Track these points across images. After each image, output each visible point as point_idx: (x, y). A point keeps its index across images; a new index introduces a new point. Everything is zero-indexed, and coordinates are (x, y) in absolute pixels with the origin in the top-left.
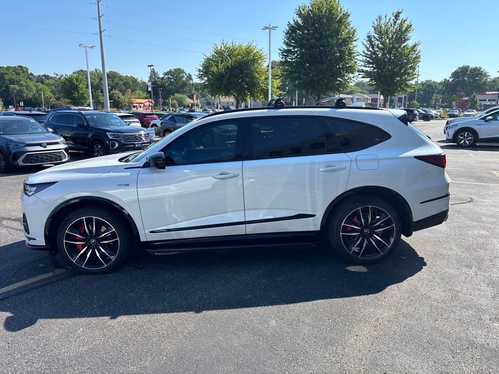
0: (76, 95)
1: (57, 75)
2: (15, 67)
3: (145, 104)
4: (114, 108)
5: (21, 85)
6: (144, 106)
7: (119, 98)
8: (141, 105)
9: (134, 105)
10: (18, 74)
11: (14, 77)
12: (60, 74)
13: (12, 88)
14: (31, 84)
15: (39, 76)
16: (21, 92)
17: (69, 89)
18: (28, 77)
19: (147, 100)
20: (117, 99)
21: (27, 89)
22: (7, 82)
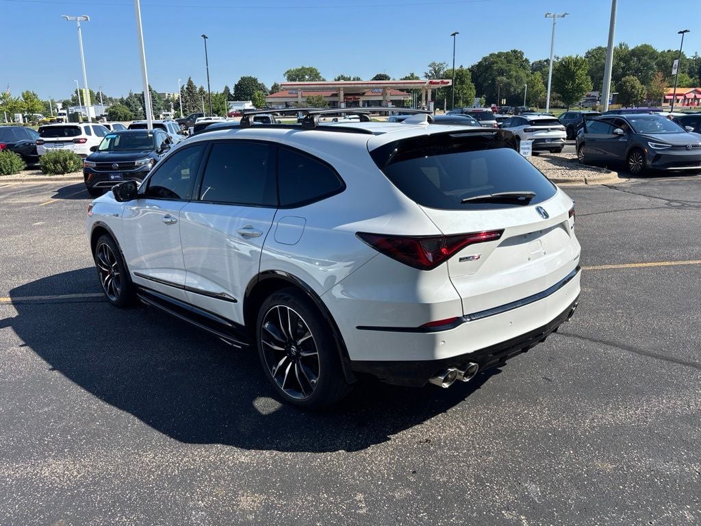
0: (570, 86)
1: (558, 58)
2: (507, 53)
3: (687, 96)
4: (617, 103)
5: (510, 77)
6: (685, 100)
7: (633, 87)
8: (678, 97)
9: (667, 97)
10: (509, 62)
11: (504, 67)
12: (561, 57)
13: (499, 81)
14: (522, 74)
15: (540, 62)
16: (509, 85)
17: (562, 79)
18: (522, 65)
19: (693, 89)
20: (629, 89)
21: (516, 80)
22: (495, 73)
